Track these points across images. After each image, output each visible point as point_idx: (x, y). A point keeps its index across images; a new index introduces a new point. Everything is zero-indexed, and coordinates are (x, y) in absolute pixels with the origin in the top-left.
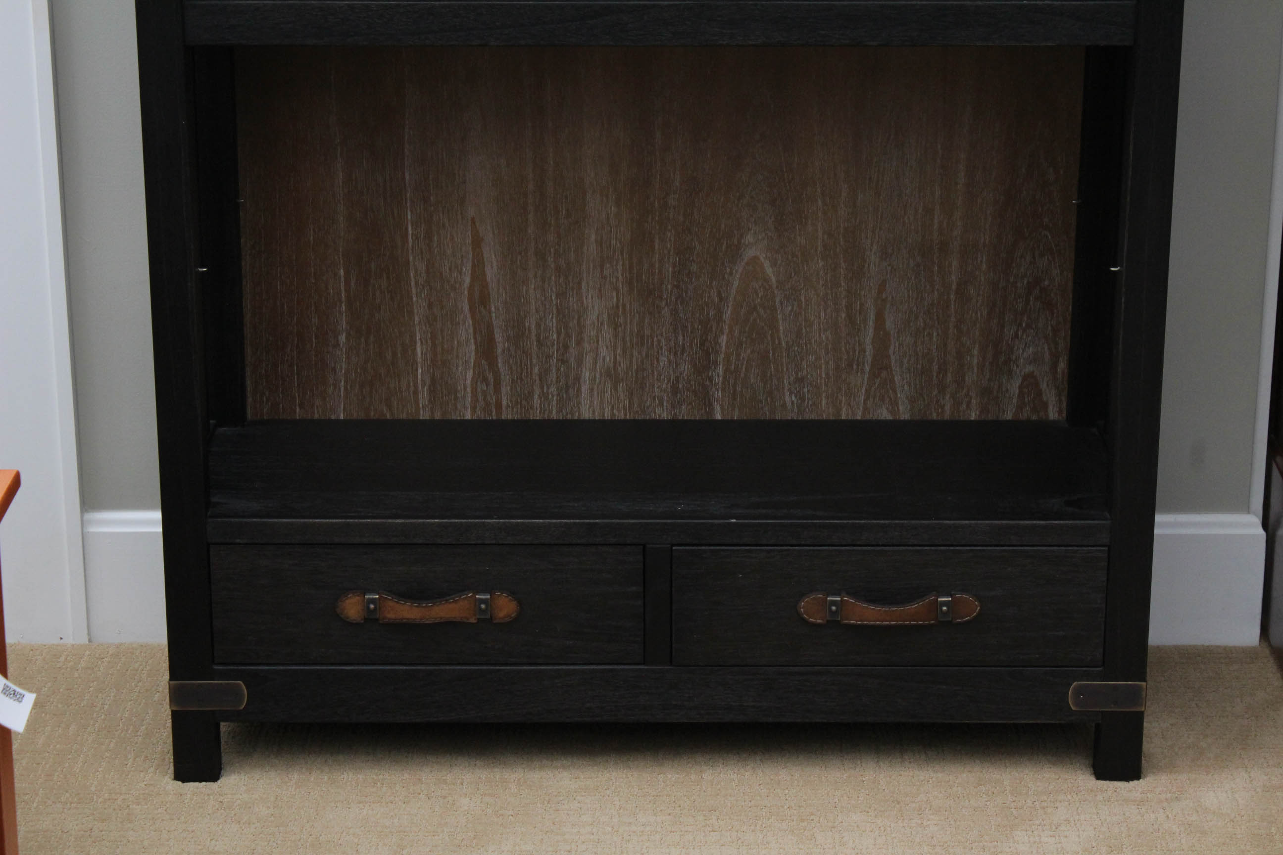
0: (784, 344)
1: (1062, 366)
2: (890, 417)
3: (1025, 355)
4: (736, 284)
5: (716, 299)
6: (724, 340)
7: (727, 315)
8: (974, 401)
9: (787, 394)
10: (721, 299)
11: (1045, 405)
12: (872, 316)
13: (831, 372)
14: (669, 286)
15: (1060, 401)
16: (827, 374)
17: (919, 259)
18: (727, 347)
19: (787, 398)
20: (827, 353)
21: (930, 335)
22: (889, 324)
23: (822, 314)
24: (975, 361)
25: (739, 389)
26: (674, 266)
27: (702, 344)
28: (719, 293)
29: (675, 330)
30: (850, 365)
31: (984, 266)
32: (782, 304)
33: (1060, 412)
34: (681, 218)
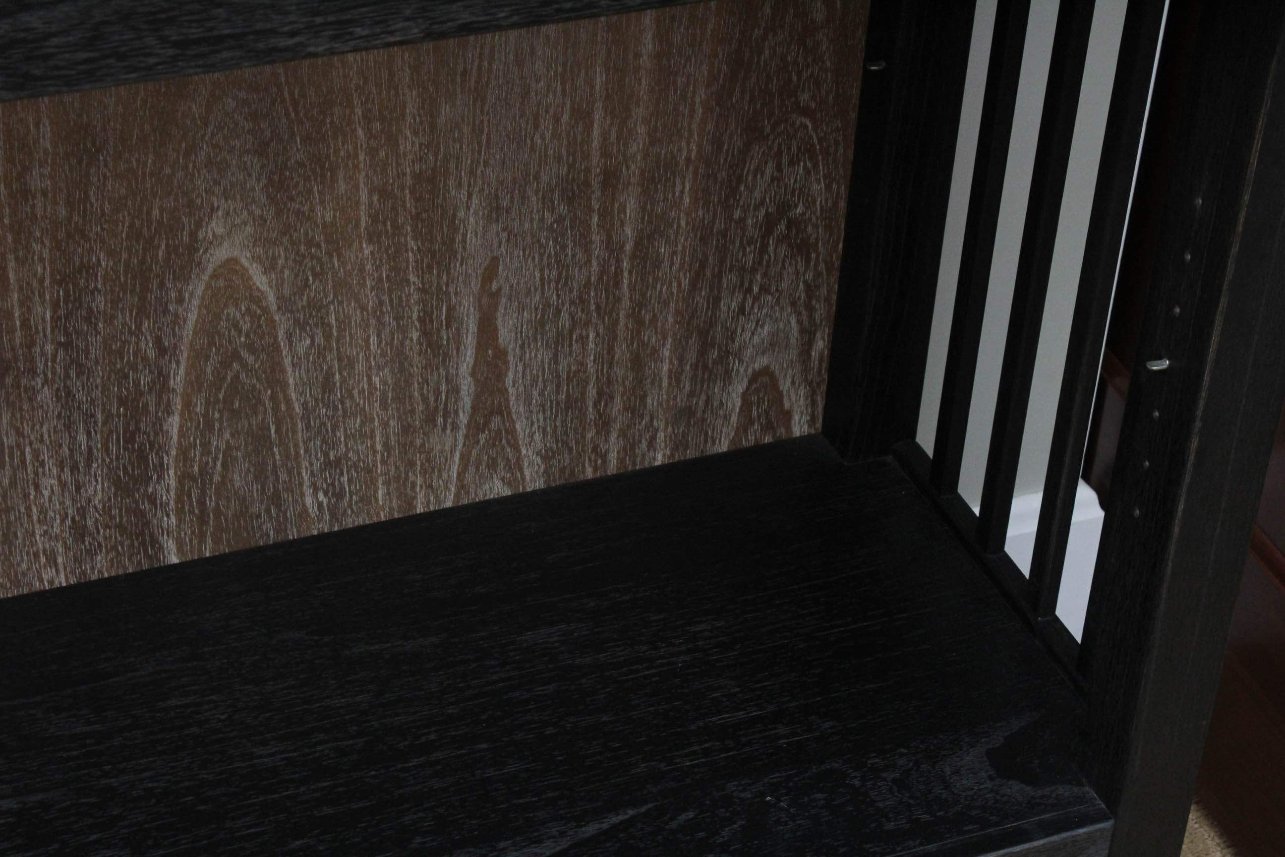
0: (298, 409)
1: (820, 345)
2: (507, 492)
3: (756, 339)
4: (192, 317)
5: (151, 354)
6: (174, 424)
7: (178, 379)
8: (661, 435)
9: (308, 491)
10: (162, 350)
11: (787, 415)
12: (472, 325)
13: (393, 440)
14: (49, 348)
15: (814, 403)
16: (386, 445)
17: (562, 209)
18: (182, 434)
19: (309, 500)
20: (384, 405)
21: (583, 339)
22: (505, 335)
23: (373, 340)
24: (666, 368)
25: (211, 504)
26: (55, 306)
27: (130, 438)
28: (158, 341)
29: (68, 427)
30: (430, 419)
31: (687, 200)
32: (289, 337)
33: (812, 421)
34: (63, 212)
